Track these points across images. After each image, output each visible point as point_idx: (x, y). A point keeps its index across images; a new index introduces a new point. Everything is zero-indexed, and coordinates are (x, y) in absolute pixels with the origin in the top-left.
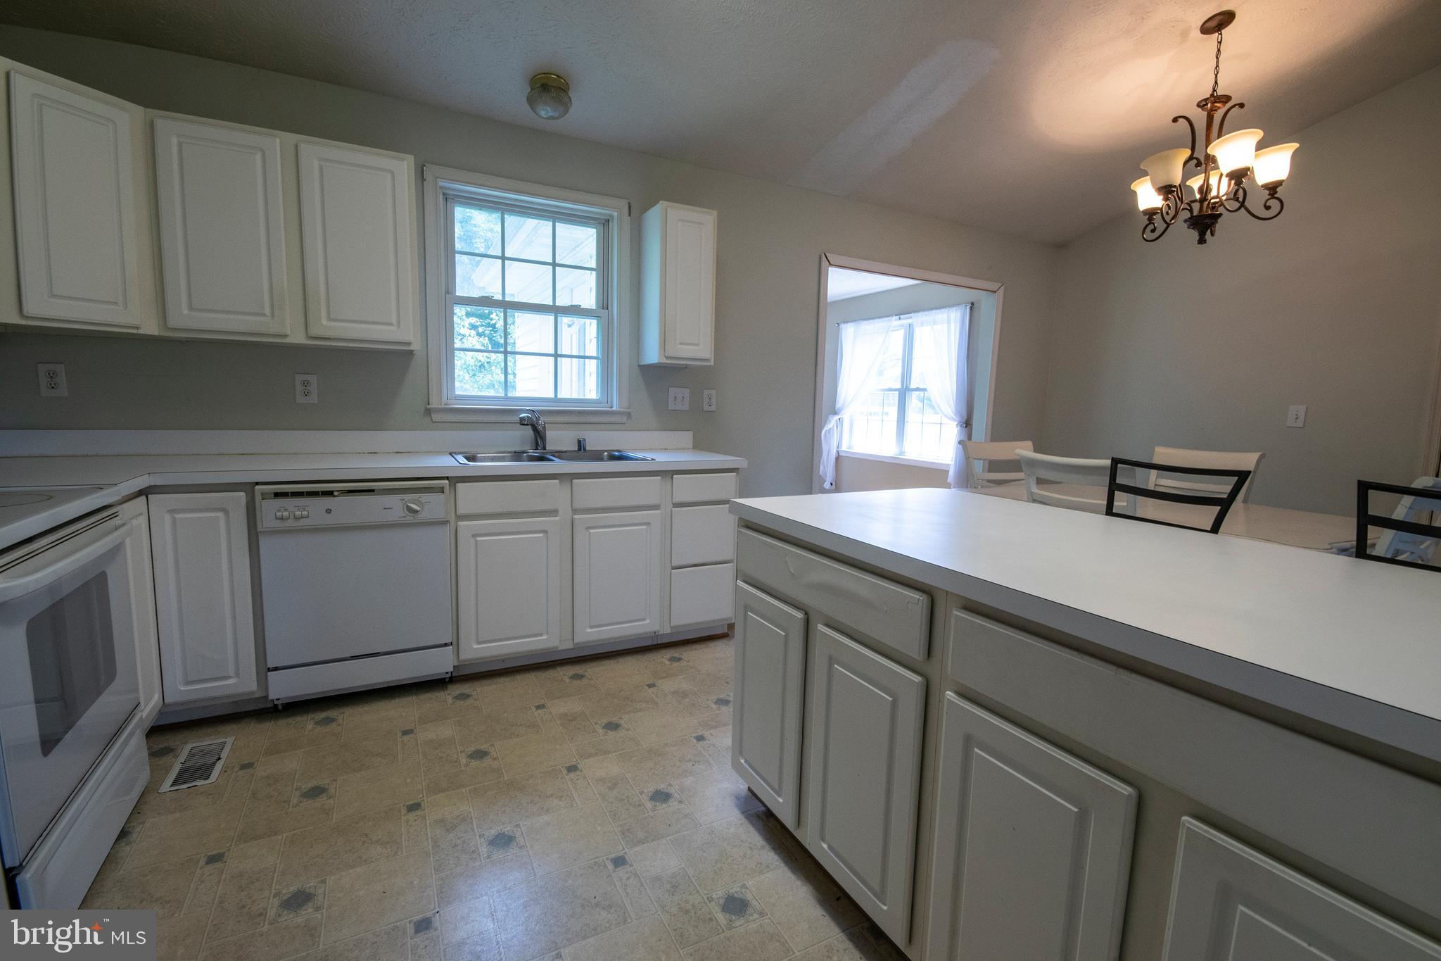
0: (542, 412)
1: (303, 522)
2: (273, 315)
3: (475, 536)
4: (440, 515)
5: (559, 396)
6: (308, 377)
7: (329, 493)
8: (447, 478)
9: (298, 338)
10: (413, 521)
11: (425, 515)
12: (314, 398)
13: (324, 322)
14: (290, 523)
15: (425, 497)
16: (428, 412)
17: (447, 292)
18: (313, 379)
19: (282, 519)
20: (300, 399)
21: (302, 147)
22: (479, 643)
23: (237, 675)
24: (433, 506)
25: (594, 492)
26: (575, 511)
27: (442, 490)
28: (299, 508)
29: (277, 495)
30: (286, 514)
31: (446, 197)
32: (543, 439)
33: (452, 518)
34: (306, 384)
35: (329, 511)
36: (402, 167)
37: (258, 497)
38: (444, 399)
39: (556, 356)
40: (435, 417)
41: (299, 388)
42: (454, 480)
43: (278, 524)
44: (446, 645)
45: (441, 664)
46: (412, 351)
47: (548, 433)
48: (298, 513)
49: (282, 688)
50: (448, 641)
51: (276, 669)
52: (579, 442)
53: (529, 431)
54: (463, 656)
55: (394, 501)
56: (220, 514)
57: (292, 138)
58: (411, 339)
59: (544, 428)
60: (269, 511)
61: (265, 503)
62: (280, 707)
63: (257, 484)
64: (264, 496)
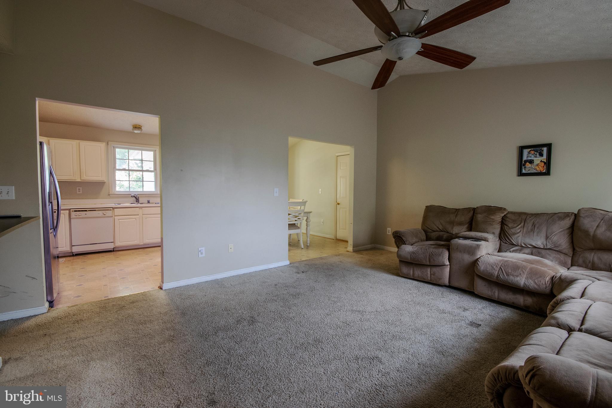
0: (138, 194)
1: (80, 216)
2: (73, 176)
3: (119, 220)
4: (111, 215)
5: (144, 191)
6: (80, 188)
7: (86, 211)
8: (112, 208)
9: (79, 180)
10: (104, 216)
11: (107, 215)
12: (81, 192)
13: (85, 177)
14: (77, 217)
15: (107, 211)
16: (109, 195)
17: (114, 168)
18: (81, 188)
19: (76, 216)
20: (78, 193)
21: (80, 143)
22: (120, 242)
23: (66, 247)
24: (109, 213)
25: (146, 210)
26: (143, 215)
27: (111, 210)
28: (79, 214)
29: (75, 211)
30: (77, 215)
31: (114, 147)
32: (138, 200)
33: (114, 216)
34: (79, 189)
35: (86, 214)
36: (103, 145)
37: (71, 211)
38: (113, 192)
39: (143, 181)
40: (111, 196)
41: (78, 190)
42: (113, 208)
43: (75, 217)
44: (112, 242)
45: (110, 246)
46: (105, 182)
47: (140, 199)
48: (79, 215)
49: (75, 250)
50: (113, 241)
51: (74, 246)
52: (148, 201)
53: (134, 199)
54: (116, 245)
55: (100, 212)
56: (63, 215)
57: (78, 141)
58: (104, 180)
59: (139, 198)
60: (73, 214)
61: (72, 212)
62: (74, 255)
63: (71, 209)
64: (72, 211)
